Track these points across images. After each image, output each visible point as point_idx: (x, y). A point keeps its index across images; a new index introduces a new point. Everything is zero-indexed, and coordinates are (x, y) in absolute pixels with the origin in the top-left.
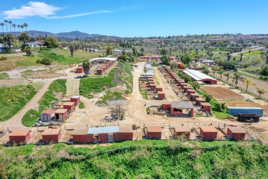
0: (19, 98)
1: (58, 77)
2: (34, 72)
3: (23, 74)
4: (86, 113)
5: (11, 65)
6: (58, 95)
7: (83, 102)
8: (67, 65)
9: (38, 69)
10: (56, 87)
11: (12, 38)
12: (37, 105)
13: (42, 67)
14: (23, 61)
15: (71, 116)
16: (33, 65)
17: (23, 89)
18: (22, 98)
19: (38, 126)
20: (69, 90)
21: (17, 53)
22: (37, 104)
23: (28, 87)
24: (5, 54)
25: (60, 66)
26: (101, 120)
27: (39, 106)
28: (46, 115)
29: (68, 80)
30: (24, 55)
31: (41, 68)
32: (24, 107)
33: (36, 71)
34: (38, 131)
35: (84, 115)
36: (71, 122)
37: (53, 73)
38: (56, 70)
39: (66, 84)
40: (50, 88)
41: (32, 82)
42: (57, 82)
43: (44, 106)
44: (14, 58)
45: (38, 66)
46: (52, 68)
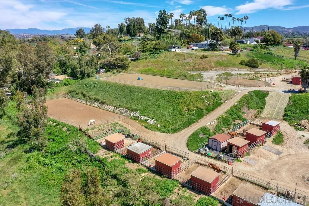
0: (197, 107)
1: (259, 87)
2: (232, 75)
3: (218, 76)
4: (281, 155)
5: (209, 64)
6: (249, 114)
7: (283, 133)
8: (282, 71)
9: (239, 73)
10: (250, 100)
11: (221, 32)
12: (215, 123)
13: (245, 71)
14: (225, 61)
15: (254, 153)
16: (234, 67)
17: (207, 97)
18: (201, 109)
19: (202, 154)
20: (269, 109)
21: (223, 51)
22: (215, 121)
23: (214, 96)
24: (210, 52)
25: (270, 71)
26: (304, 178)
27: (216, 124)
28: (216, 142)
29: (270, 94)
30: (228, 54)
31: (243, 71)
32: (199, 121)
33: (235, 75)
34: (197, 163)
35: (275, 157)
36: (248, 164)
37: (257, 80)
38: (263, 76)
39: (266, 99)
40: (241, 102)
41: (222, 90)
42: (253, 94)
43: (223, 125)
44: (216, 56)
45: (240, 68)
46: (257, 73)
